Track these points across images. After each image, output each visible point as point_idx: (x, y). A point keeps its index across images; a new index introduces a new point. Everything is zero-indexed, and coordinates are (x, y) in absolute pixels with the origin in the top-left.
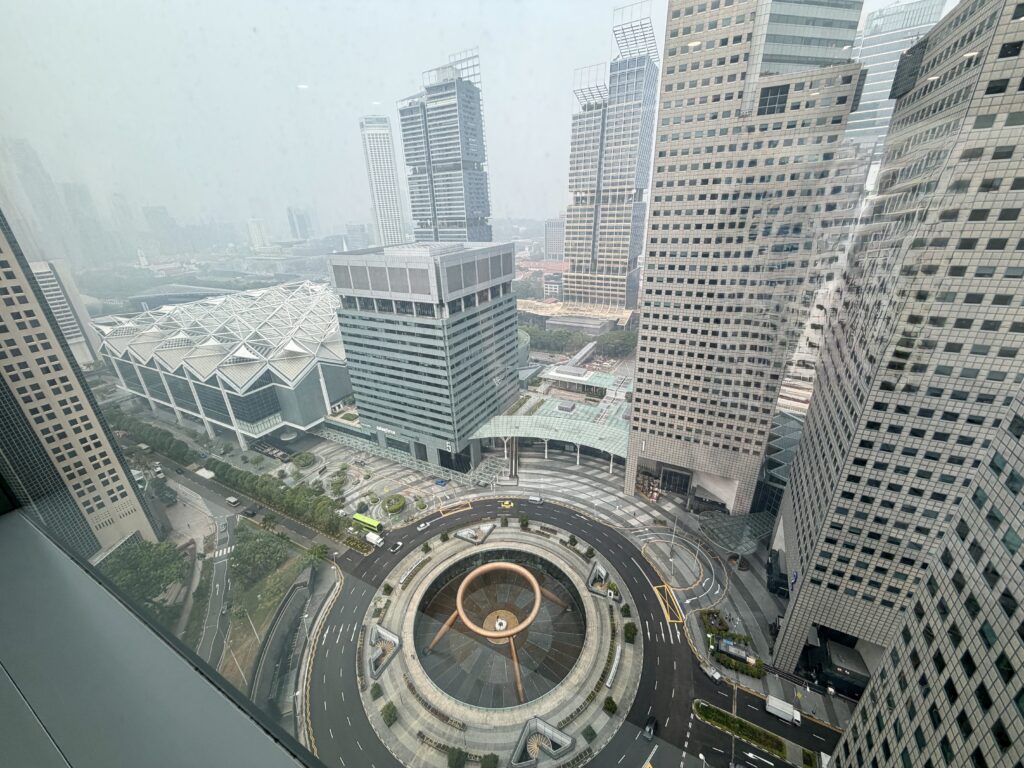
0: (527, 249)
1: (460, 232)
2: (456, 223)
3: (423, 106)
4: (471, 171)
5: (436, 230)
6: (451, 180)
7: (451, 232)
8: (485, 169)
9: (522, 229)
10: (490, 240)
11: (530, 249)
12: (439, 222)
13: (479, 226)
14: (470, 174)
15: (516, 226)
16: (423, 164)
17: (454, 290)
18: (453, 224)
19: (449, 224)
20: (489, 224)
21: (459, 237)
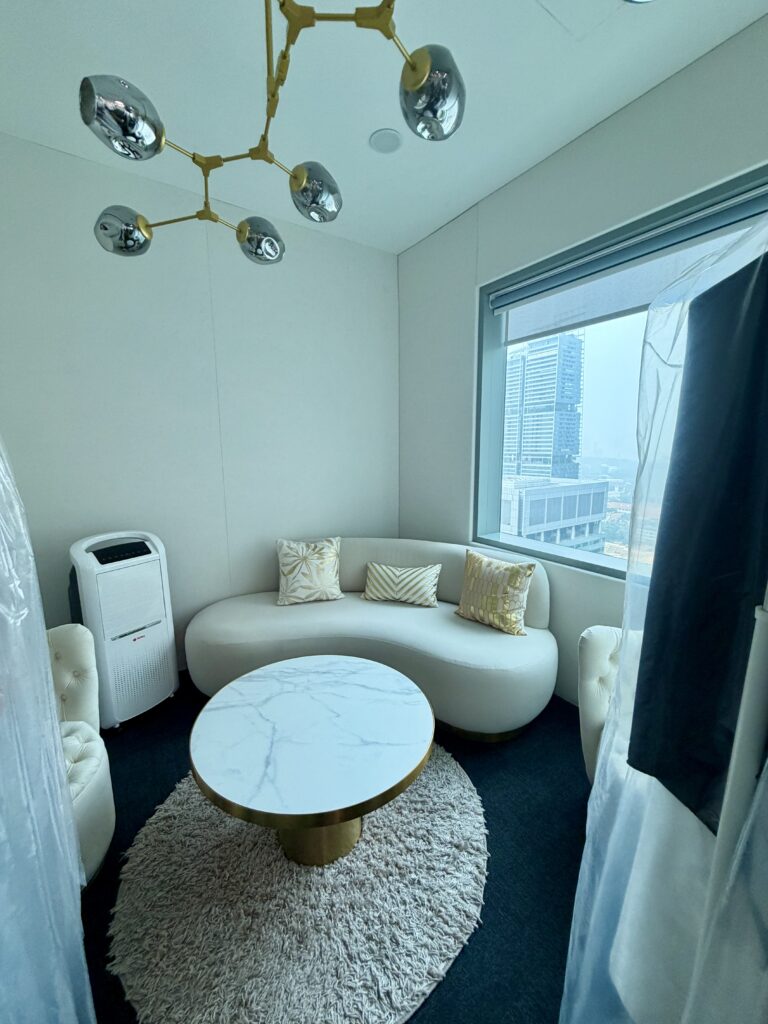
0: (617, 489)
1: (545, 468)
2: (540, 460)
3: (524, 358)
4: (564, 413)
5: (519, 465)
6: (541, 420)
7: (535, 468)
8: (579, 410)
9: (611, 468)
10: (577, 478)
11: (620, 489)
12: (523, 458)
13: (565, 464)
14: (562, 415)
15: (605, 465)
16: (516, 406)
17: (535, 524)
18: (537, 460)
19: (532, 460)
20: (576, 462)
21: (542, 472)
